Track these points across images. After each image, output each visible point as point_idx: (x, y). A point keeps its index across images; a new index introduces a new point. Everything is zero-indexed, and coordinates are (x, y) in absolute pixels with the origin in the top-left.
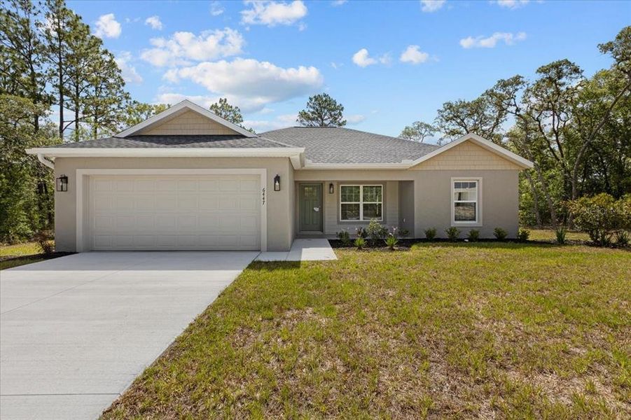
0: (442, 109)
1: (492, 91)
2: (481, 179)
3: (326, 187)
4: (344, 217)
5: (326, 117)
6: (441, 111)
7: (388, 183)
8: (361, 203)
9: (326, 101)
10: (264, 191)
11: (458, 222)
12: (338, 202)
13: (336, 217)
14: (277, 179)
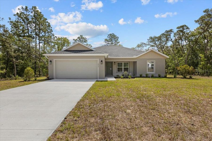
0: (149, 39)
1: (164, 34)
2: (155, 61)
3: (113, 63)
4: (118, 71)
5: (113, 41)
6: (148, 40)
7: (130, 62)
8: (123, 67)
9: (113, 35)
10: (98, 64)
11: (148, 72)
12: (117, 67)
13: (116, 71)
14: (102, 61)
